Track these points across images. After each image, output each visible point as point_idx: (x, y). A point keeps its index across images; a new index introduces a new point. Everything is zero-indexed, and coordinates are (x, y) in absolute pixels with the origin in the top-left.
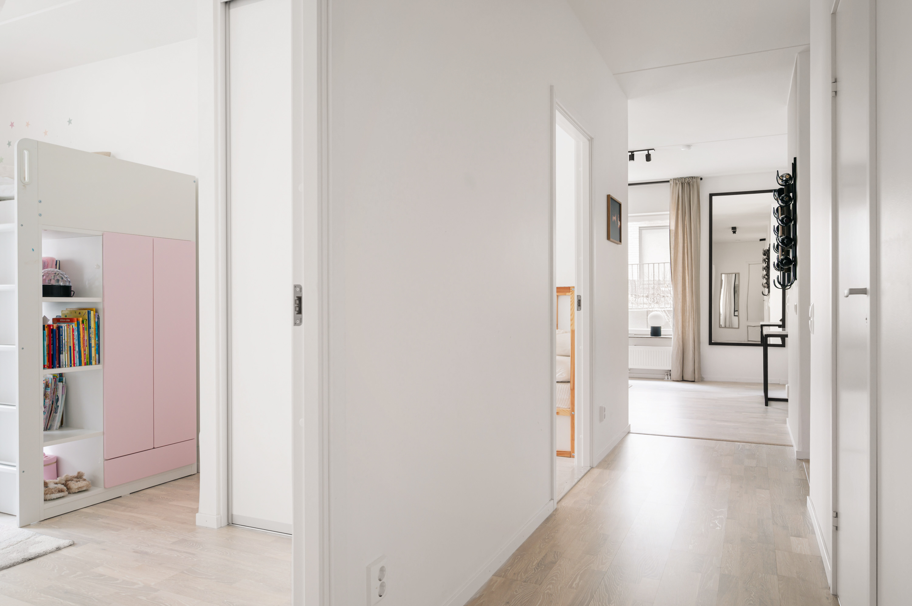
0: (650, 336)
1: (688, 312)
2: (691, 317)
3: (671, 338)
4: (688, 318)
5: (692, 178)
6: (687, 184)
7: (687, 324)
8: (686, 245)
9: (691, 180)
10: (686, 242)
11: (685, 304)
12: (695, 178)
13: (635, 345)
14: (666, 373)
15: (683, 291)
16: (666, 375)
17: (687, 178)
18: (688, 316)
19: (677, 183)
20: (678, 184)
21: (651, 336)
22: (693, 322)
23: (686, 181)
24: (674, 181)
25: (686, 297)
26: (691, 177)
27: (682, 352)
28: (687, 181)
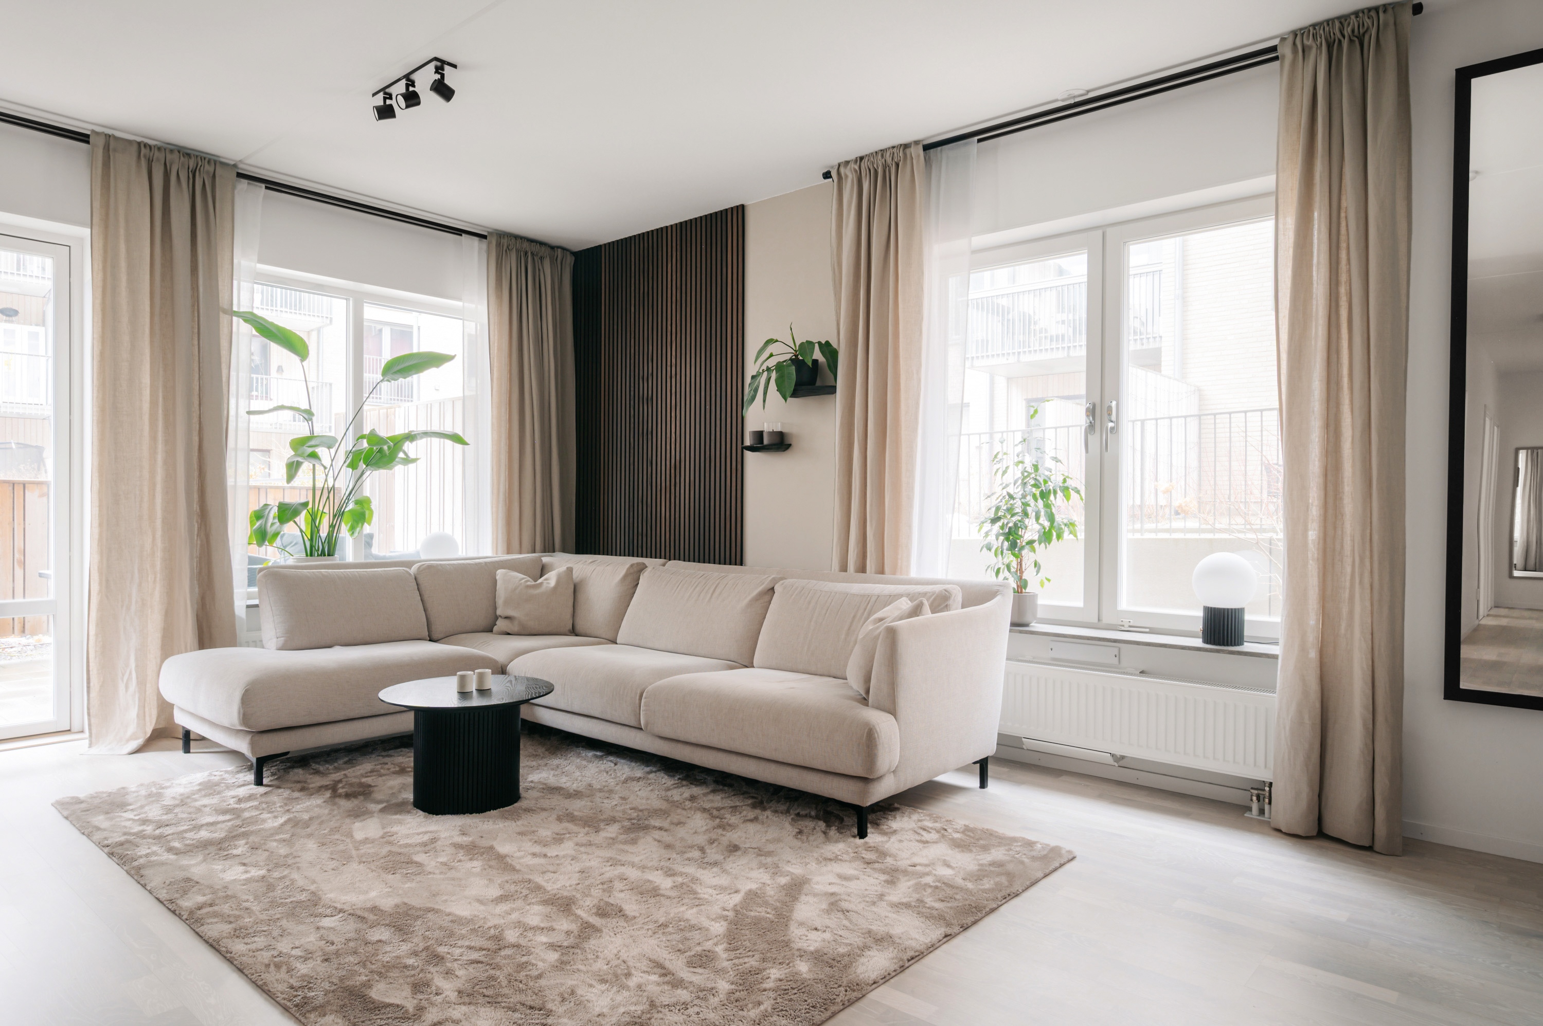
0: (1198, 642)
1: (1348, 561)
2: (1361, 582)
3: (1275, 657)
4: (1348, 584)
5: (1373, 13)
6: (1351, 41)
7: (1345, 610)
8: (1343, 290)
9: (1368, 22)
10: (1343, 278)
11: (1335, 528)
12: (1390, 11)
13: (1142, 672)
14: (1255, 792)
15: (1326, 475)
16: (1254, 798)
17: (1353, 17)
18: (1348, 578)
19: (1310, 48)
20: (1314, 51)
21: (1207, 640)
22: (1368, 604)
23: (1348, 31)
24: (1294, 44)
25: (1341, 499)
26: (1369, 10)
27: (1318, 721)
28: (1349, 29)
